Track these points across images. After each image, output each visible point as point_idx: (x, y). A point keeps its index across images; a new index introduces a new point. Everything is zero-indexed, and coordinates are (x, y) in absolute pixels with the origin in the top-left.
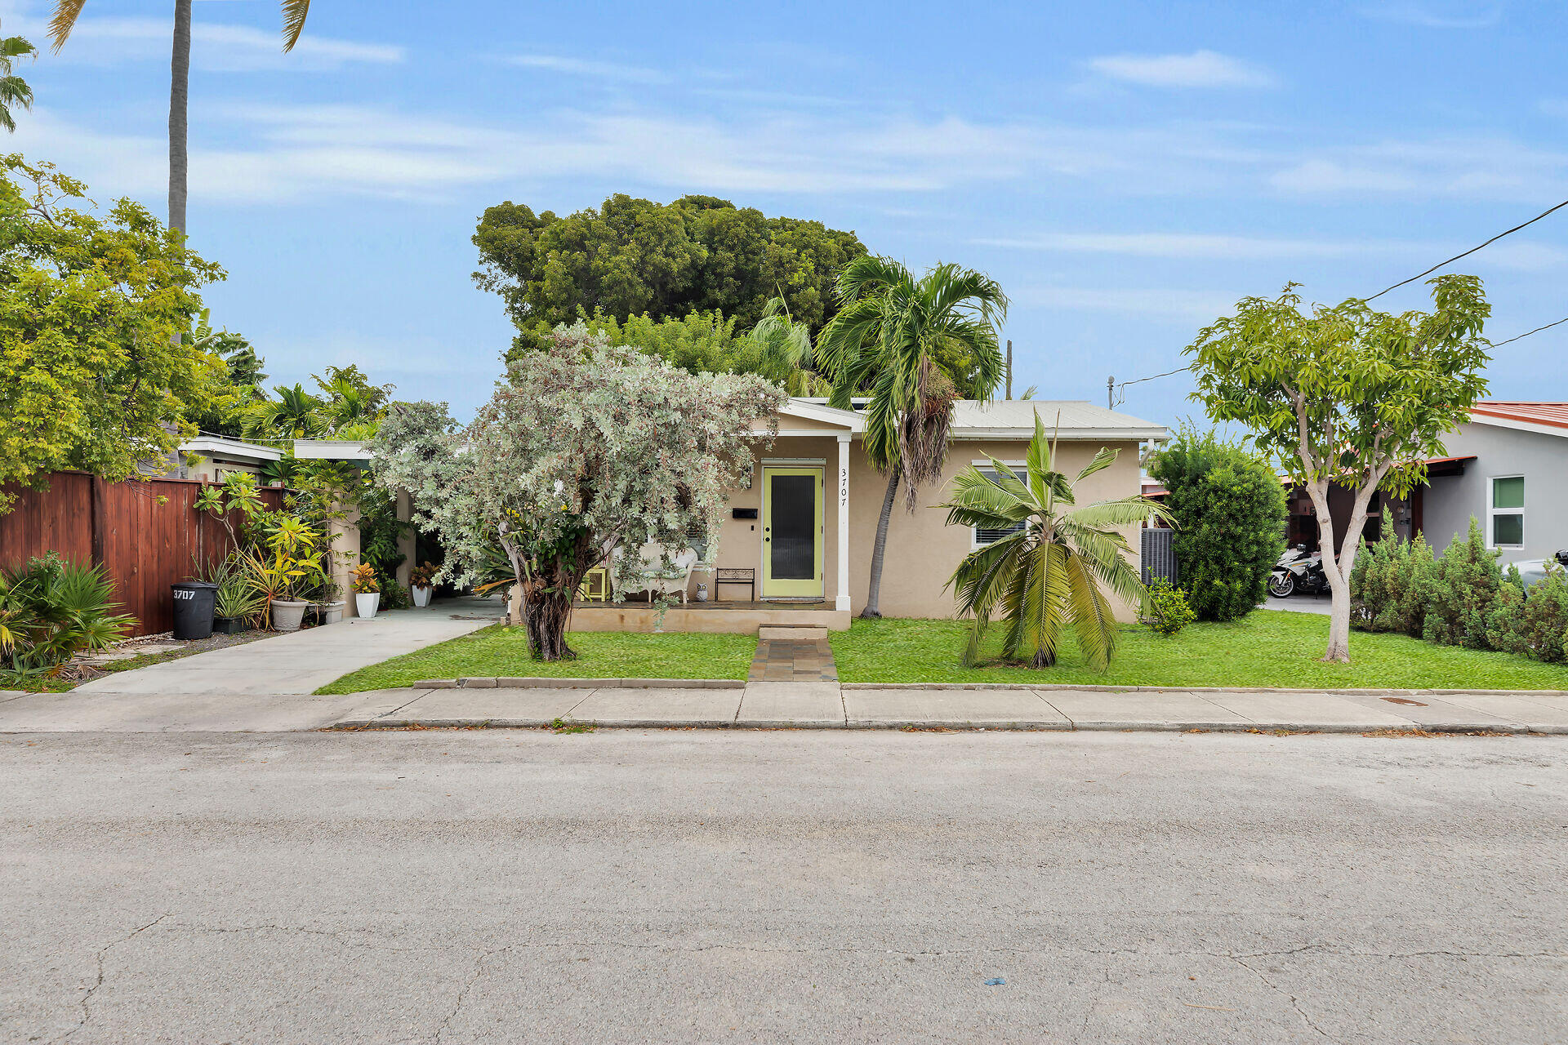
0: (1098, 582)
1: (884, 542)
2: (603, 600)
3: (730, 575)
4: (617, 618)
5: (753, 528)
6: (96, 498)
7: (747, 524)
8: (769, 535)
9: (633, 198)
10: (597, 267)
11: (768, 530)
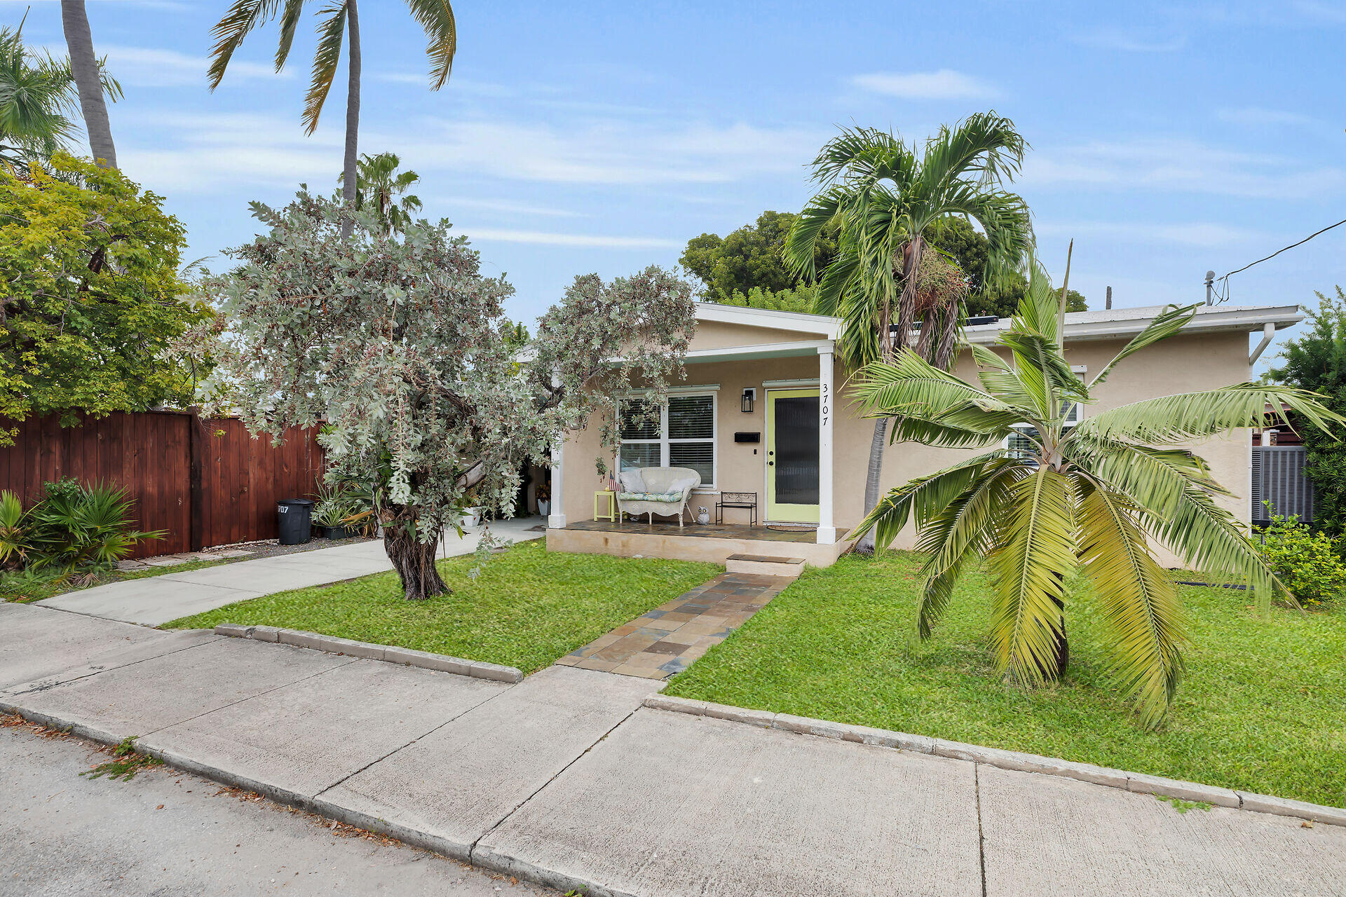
0: (1150, 541)
1: (879, 466)
2: (613, 520)
3: (734, 499)
4: (602, 541)
5: (755, 452)
6: (193, 434)
7: (749, 448)
8: (773, 458)
9: (778, 213)
10: (751, 265)
11: (771, 453)
